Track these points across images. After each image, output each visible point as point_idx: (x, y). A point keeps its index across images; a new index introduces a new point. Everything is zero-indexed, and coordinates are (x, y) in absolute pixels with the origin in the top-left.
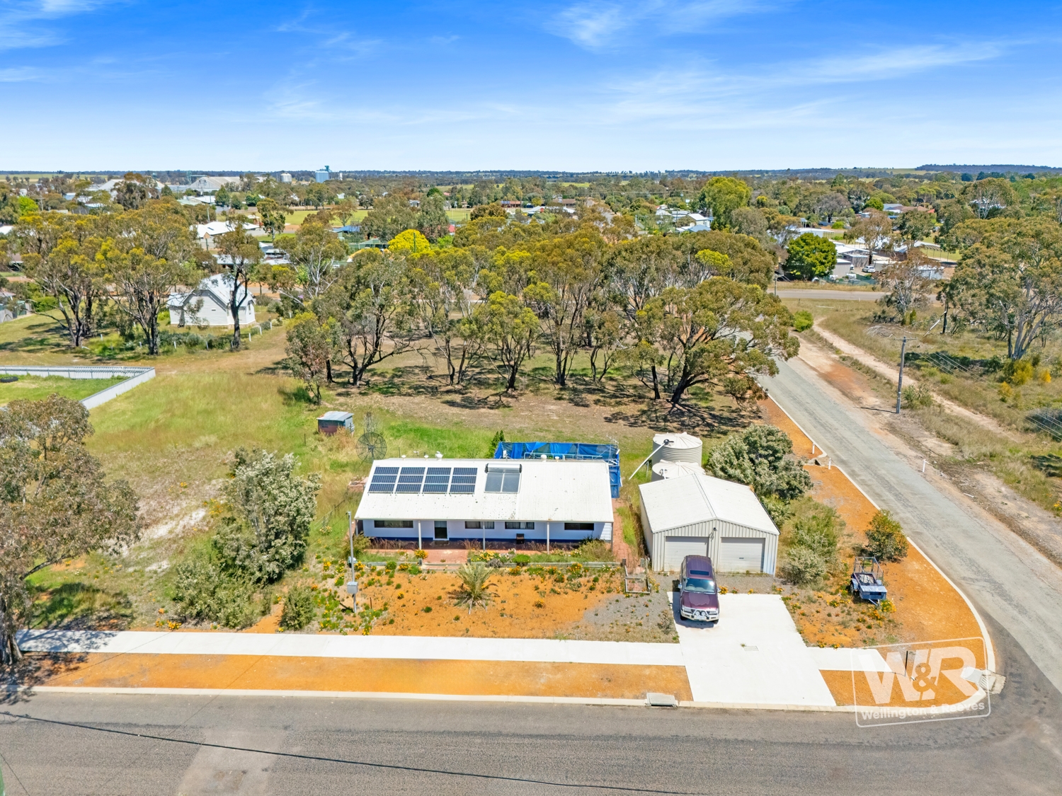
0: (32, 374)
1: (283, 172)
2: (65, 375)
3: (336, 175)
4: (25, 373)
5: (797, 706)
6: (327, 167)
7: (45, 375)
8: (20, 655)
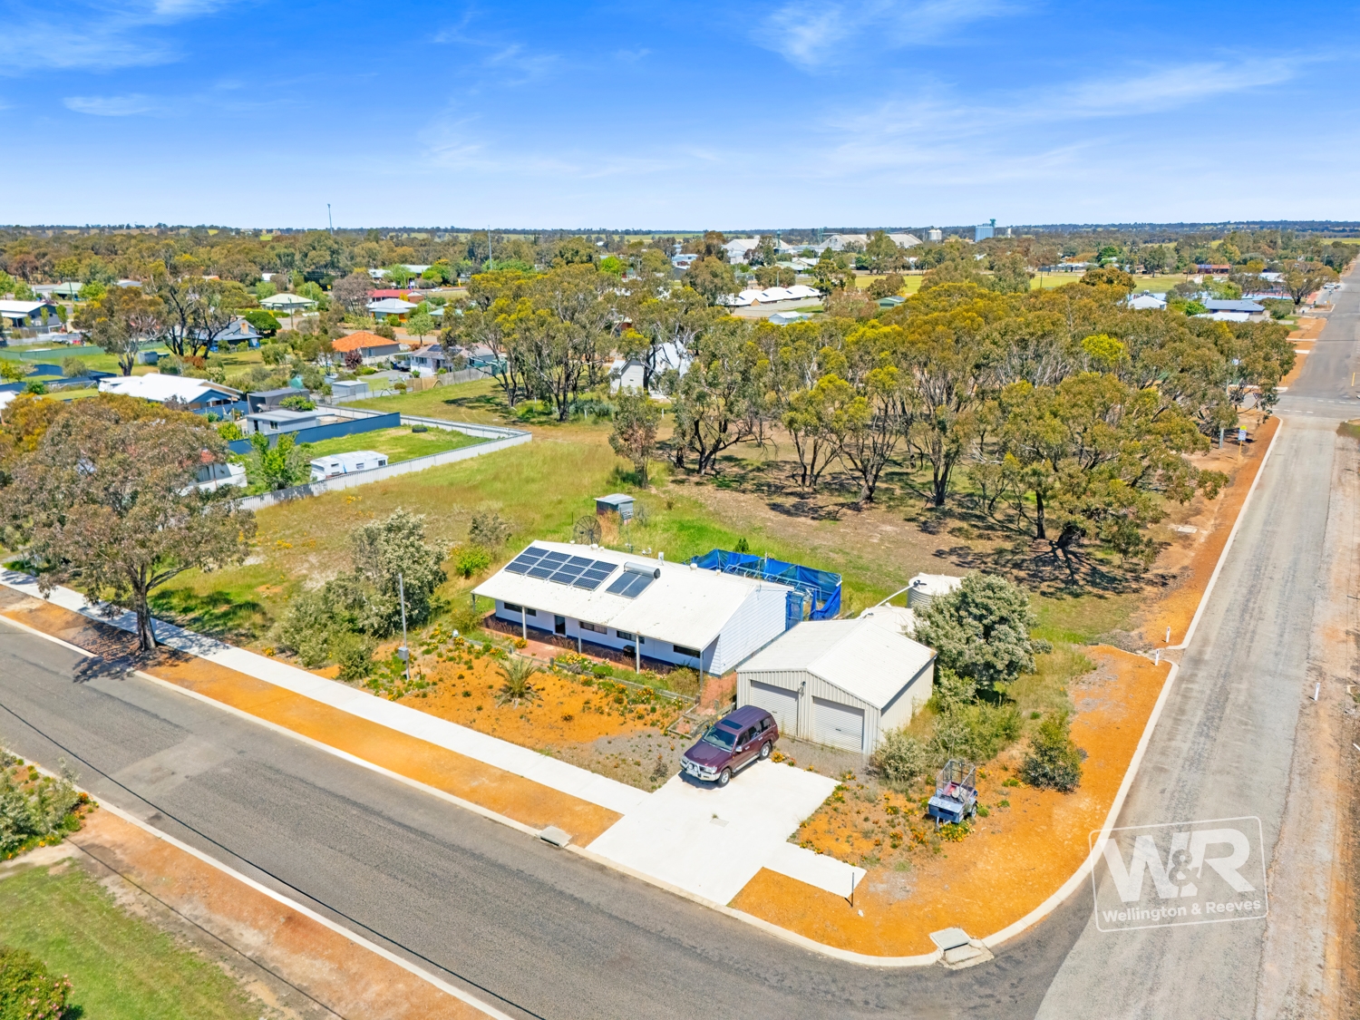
0: (441, 427)
1: (932, 228)
2: (463, 431)
3: (1002, 231)
4: (435, 426)
5: (681, 890)
6: (993, 221)
7: (449, 429)
8: (153, 645)
